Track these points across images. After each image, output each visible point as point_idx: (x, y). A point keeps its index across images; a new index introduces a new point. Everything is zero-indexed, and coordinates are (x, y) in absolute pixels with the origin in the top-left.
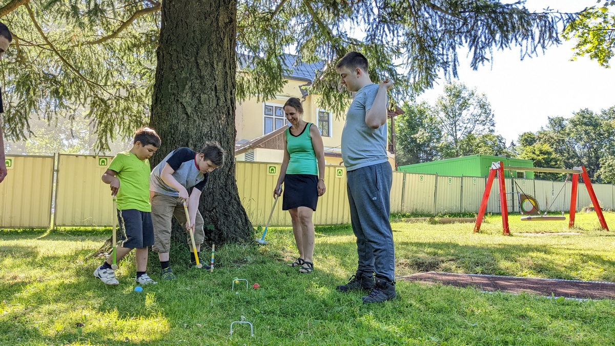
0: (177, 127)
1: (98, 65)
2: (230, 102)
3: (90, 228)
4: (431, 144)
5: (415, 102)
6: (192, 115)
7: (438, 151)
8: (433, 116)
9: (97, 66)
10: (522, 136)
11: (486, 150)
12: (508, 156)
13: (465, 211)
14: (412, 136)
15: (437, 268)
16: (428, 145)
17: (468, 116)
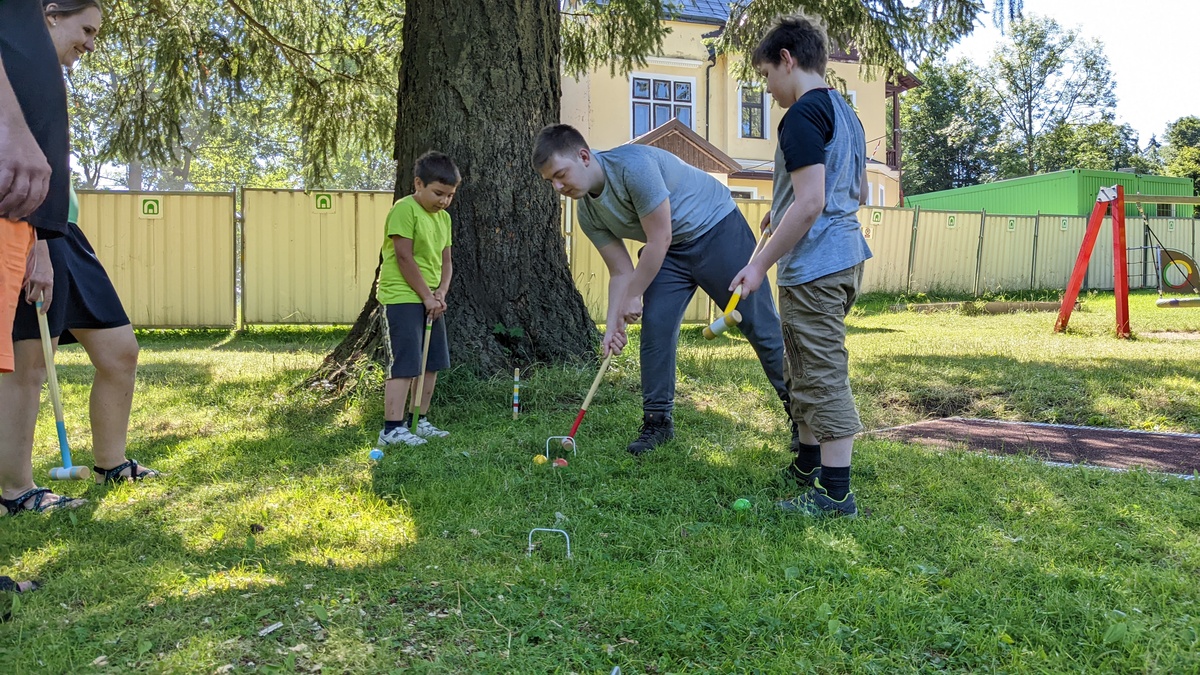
0: (447, 137)
1: (303, 12)
2: (548, 82)
3: (306, 328)
4: (977, 148)
5: (944, 59)
6: (474, 111)
7: (990, 163)
8: (983, 89)
9: (300, 14)
10: (1176, 124)
11: (1093, 158)
12: (1142, 169)
13: (1040, 287)
14: (938, 132)
15: (967, 410)
16: (971, 149)
17: (1060, 88)
